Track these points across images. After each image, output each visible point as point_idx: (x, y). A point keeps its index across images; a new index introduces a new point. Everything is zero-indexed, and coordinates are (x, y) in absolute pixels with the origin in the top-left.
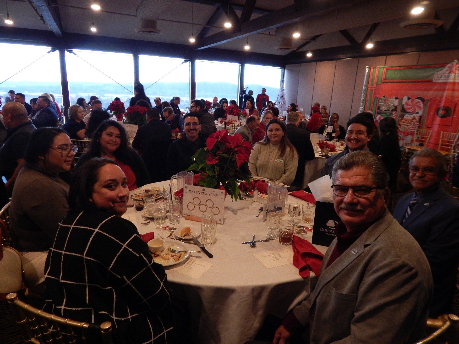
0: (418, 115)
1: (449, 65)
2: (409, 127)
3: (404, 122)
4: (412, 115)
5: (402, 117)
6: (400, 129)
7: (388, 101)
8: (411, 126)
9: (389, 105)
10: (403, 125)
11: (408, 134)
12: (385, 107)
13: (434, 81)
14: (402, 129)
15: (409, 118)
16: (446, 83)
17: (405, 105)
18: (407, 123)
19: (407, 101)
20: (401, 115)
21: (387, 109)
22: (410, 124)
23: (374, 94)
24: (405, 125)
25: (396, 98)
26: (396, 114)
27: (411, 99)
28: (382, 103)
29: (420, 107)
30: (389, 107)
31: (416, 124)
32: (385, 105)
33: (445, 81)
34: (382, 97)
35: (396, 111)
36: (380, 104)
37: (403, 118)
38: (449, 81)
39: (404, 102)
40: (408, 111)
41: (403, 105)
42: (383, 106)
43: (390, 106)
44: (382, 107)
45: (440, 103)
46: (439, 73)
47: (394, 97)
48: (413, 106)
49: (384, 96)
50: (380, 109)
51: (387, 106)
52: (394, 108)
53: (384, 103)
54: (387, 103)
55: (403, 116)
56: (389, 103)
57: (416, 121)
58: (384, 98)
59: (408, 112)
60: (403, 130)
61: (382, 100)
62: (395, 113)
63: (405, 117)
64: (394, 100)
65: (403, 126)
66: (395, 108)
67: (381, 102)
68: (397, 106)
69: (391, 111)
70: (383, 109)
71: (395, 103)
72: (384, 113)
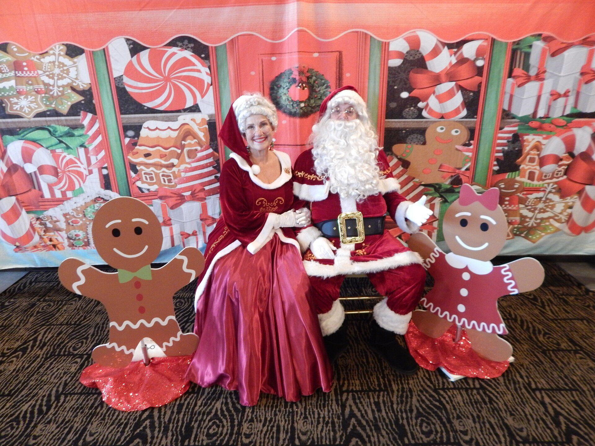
0: (197, 117)
2: (174, 169)
3: (147, 155)
4: (175, 120)
5: (131, 133)
6: (139, 184)
7: (32, 66)
8: (182, 167)
9: (47, 85)
10: (147, 165)
11: (182, 200)
12: (31, 98)
14: (150, 184)
15: (164, 135)
17: (126, 80)
18: (162, 156)
19: (130, 64)
20: (126, 128)
21: (43, 108)
22: (178, 156)
24: (158, 166)
25: (73, 51)
26: (96, 126)
27: (145, 48)
29: (198, 83)
30: (53, 99)
31: (199, 155)
32: (24, 88)
35: (94, 112)
37: (137, 135)
39: (118, 70)
40: (150, 105)
41: (121, 77)
42: (19, 94)
43: (55, 91)
45: (274, 59)
47: (58, 48)
48: (167, 79)
50: (9, 111)
51: (38, 92)
52: (77, 98)
54: (36, 80)
55: (137, 128)
56: (46, 79)
57: (200, 144)
59: (152, 111)
60: (154, 188)
62: (92, 123)
63: (144, 133)
64: (67, 61)
65: (148, 171)
66: (81, 98)
68: (90, 89)
69: (68, 114)
70: (27, 110)
71: (73, 74)
72: (42, 128)
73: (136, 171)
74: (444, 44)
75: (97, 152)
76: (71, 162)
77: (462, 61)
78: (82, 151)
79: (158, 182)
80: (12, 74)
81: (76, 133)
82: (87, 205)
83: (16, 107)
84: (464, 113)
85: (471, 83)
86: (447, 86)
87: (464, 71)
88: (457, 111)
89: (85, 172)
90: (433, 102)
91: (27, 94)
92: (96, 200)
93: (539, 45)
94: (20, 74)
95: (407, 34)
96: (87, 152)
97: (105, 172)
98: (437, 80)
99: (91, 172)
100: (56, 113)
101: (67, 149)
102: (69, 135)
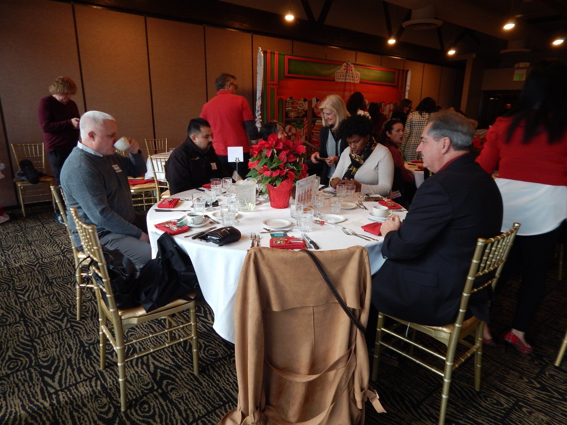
1: (345, 64)
3: (316, 130)
6: (313, 139)
9: (298, 109)
10: (316, 133)
13: (336, 80)
16: (345, 83)
17: (315, 109)
19: (316, 104)
23: (278, 95)
25: (305, 100)
28: (290, 107)
30: (299, 113)
32: (293, 110)
33: (343, 81)
35: (307, 117)
36: (287, 109)
37: (314, 124)
38: (348, 81)
39: (313, 105)
41: (313, 108)
42: (292, 111)
43: (300, 111)
46: (338, 71)
47: (302, 99)
49: (291, 98)
51: (296, 111)
52: (304, 113)
53: (293, 107)
54: (296, 107)
55: (315, 122)
56: (298, 107)
61: (288, 103)
62: (306, 121)
63: (316, 123)
64: (303, 103)
68: (307, 111)
69: (302, 118)
71: (304, 106)
72: (295, 122)
73: (313, 135)
76: (300, 132)
78: (302, 129)
79: (317, 139)
80: (291, 105)
89: (302, 135)
91: (293, 111)
93: (383, 103)
94: (293, 106)
99: (303, 135)
101: (300, 128)
102: (301, 124)
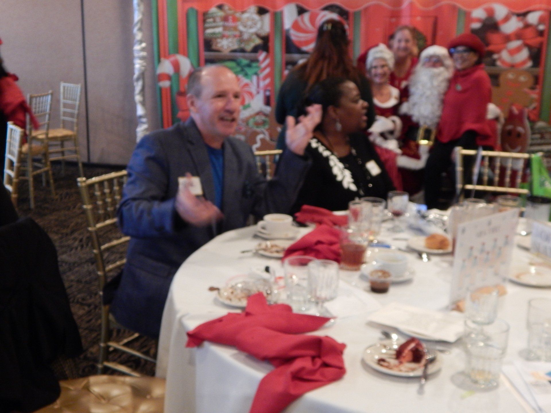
7: (235, 20)
9: (242, 32)
12: (230, 40)
17: (292, 32)
19: (296, 21)
20: (287, 63)
21: (236, 47)
25: (262, 11)
26: (268, 61)
27: (307, 11)
28: (218, 27)
30: (241, 40)
32: (227, 33)
34: (214, 10)
35: (268, 51)
36: (209, 31)
39: (288, 24)
40: (304, 49)
41: (289, 30)
42: (223, 36)
43: (246, 36)
44: (219, 40)
47: (253, 9)
49: (220, 7)
50: (213, 48)
51: (235, 36)
52: (258, 41)
53: (225, 28)
54: (235, 28)
55: (293, 64)
56: (241, 28)
58: (221, 14)
61: (214, 17)
62: (265, 59)
64: (256, 17)
66: (261, 42)
67: (214, 24)
68: (268, 36)
69: (251, 52)
70: (225, 47)
72: (233, 60)
74: (513, 14)
75: (265, 78)
76: (246, 85)
77: (527, 26)
78: (255, 78)
80: (221, 23)
81: (254, 65)
82: (252, 117)
83: (219, 45)
84: (530, 64)
85: (535, 41)
86: (515, 44)
87: (529, 33)
88: (524, 63)
89: (255, 92)
90: (505, 55)
91: (228, 37)
92: (258, 114)
94: (226, 24)
95: (486, 6)
96: (258, 79)
97: (268, 93)
98: (508, 38)
99: (258, 93)
100: (243, 51)
101: (246, 75)
102: (249, 66)
